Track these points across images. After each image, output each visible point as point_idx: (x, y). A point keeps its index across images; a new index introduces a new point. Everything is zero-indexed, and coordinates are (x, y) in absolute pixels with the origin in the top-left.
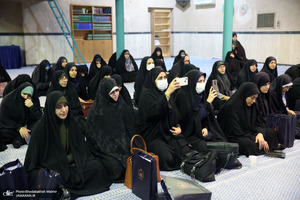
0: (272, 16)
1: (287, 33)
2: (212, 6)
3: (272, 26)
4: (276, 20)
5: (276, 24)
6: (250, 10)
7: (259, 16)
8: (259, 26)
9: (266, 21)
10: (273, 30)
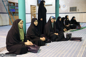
0: (76, 8)
1: (82, 13)
2: (51, 5)
3: (76, 11)
4: (77, 9)
5: (77, 10)
6: (67, 6)
7: (70, 8)
8: (70, 11)
9: (73, 9)
10: (76, 12)
